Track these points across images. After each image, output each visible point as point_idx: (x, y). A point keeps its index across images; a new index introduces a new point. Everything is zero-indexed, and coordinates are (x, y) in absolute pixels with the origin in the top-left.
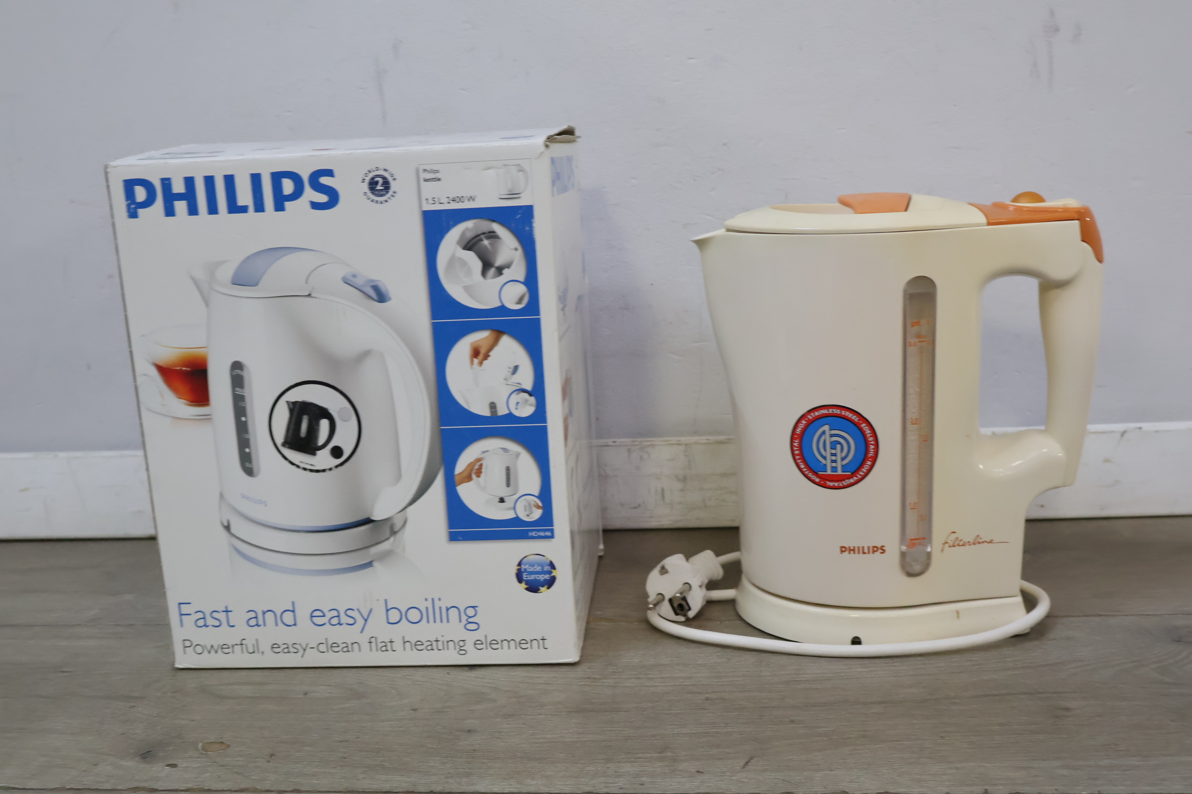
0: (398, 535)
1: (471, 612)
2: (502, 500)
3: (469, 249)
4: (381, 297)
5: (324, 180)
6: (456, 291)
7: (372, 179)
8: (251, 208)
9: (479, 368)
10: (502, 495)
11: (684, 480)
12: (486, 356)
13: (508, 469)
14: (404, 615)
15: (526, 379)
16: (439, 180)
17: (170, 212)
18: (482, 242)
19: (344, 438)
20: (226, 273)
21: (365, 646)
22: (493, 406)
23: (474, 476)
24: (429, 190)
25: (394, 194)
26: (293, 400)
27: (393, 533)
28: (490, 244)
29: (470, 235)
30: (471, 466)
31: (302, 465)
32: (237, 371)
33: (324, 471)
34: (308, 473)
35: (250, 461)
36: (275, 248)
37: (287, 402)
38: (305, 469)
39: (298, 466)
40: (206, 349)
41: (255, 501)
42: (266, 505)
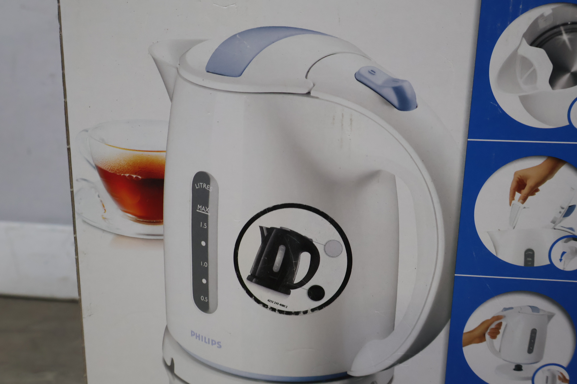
2: (518, 368)
3: (539, 45)
4: (406, 102)
9: (520, 204)
10: (519, 362)
12: (534, 191)
13: (534, 332)
18: (560, 37)
22: (529, 254)
23: (487, 336)
26: (269, 227)
28: (570, 40)
29: (543, 25)
30: (486, 325)
31: (270, 305)
32: (201, 184)
33: (297, 313)
34: (277, 314)
35: (206, 294)
36: (273, 27)
37: (261, 228)
38: (273, 310)
39: (265, 306)
40: (164, 154)
41: (207, 340)
42: (220, 347)
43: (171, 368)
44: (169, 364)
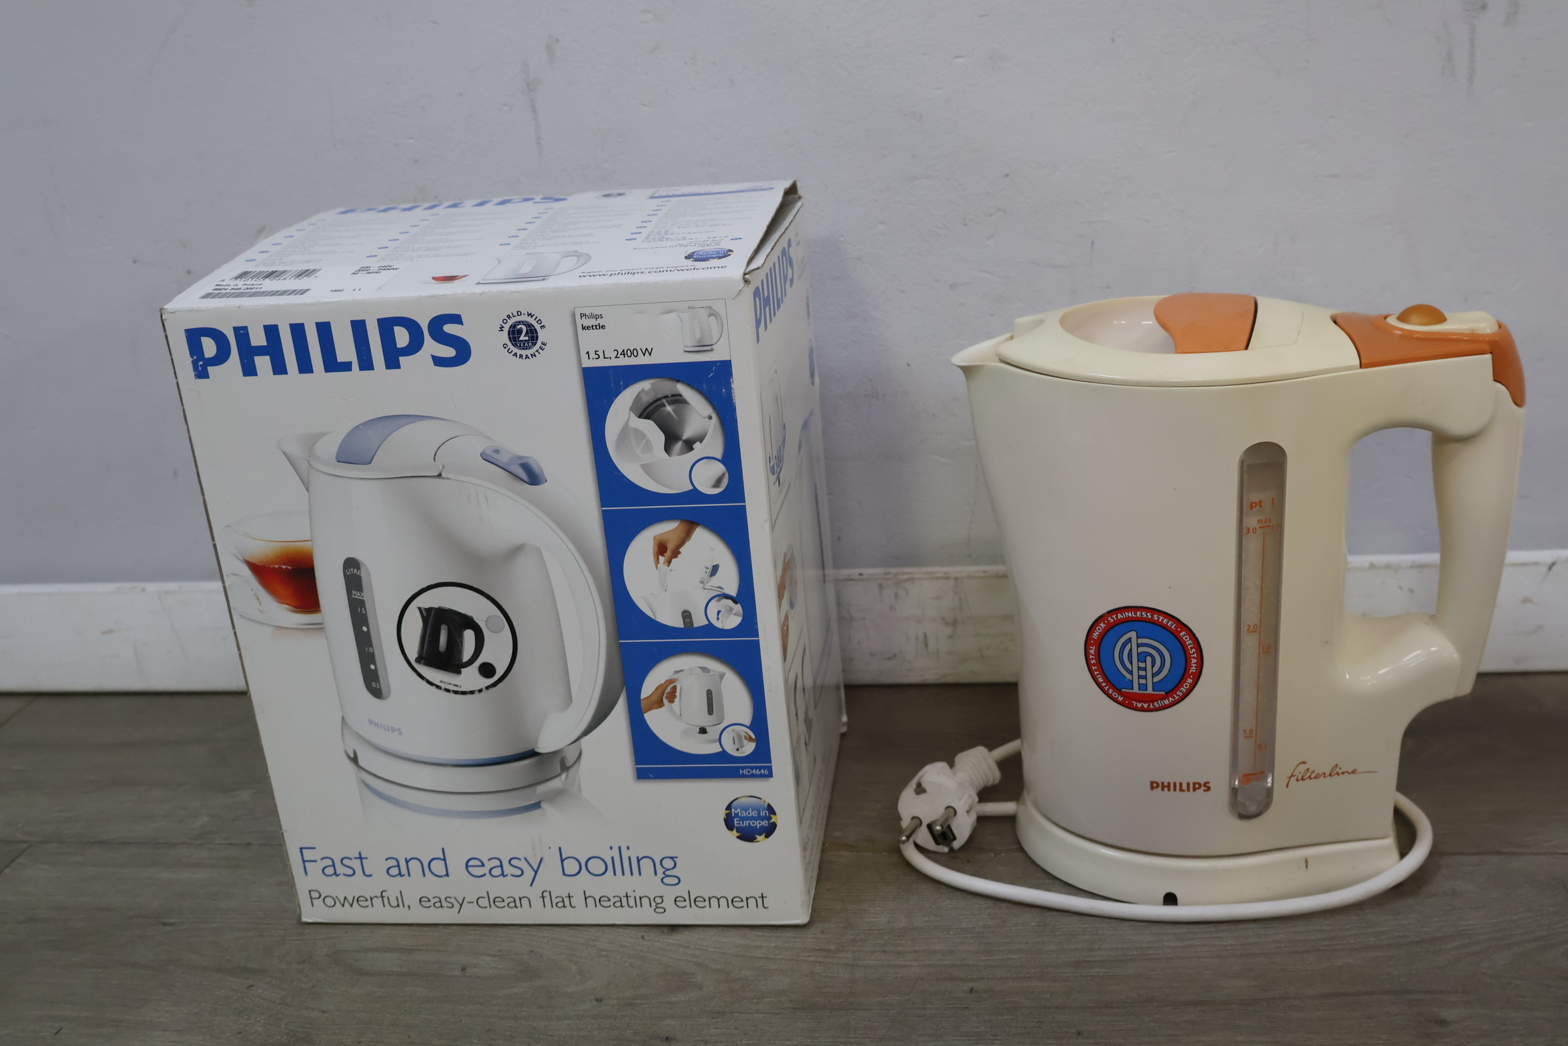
0: (571, 771)
1: (668, 864)
2: (703, 731)
3: (648, 417)
4: (533, 477)
5: (449, 328)
6: (632, 471)
7: (514, 326)
8: (355, 366)
9: (666, 567)
10: (703, 724)
11: (954, 623)
12: (676, 553)
13: (709, 693)
14: (583, 866)
15: (729, 580)
16: (603, 327)
17: (249, 370)
18: (663, 409)
19: (496, 651)
20: (329, 447)
21: (536, 902)
22: (686, 615)
23: (665, 701)
24: (590, 341)
25: (544, 346)
26: (427, 606)
27: (565, 768)
28: (674, 410)
29: (646, 399)
30: (661, 689)
31: (443, 686)
32: (352, 569)
33: (472, 692)
34: (451, 695)
35: (377, 680)
36: (390, 416)
37: (420, 609)
38: (448, 690)
39: (438, 687)
40: (309, 543)
41: (386, 728)
42: (401, 734)
43: (354, 760)
44: (352, 755)
